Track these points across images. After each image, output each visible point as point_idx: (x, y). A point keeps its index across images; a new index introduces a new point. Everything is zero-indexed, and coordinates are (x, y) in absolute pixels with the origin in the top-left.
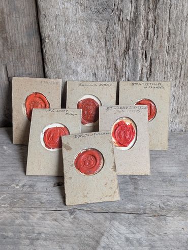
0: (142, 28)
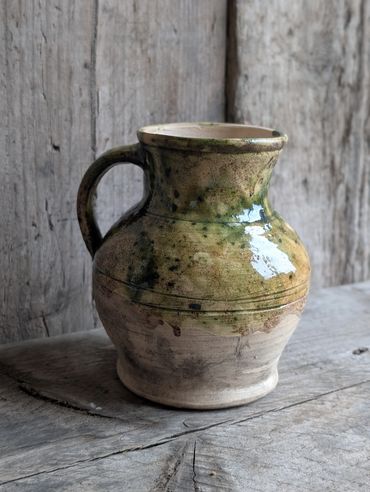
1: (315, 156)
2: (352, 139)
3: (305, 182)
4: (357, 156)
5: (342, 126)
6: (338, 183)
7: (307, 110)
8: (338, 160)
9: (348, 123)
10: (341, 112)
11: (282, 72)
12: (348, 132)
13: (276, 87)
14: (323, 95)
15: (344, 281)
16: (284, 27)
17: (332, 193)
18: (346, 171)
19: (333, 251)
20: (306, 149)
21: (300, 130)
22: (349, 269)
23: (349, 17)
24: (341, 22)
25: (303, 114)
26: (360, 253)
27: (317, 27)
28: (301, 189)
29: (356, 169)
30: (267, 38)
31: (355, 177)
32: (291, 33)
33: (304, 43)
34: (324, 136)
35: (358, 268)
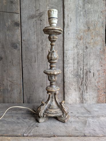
0: (84, 79)
1: (76, 86)
2: (82, 84)
3: (75, 90)
4: (83, 87)
5: (81, 83)
6: (80, 90)
7: (75, 81)
8: (80, 87)
9: (82, 82)
10: (80, 81)
11: (70, 76)
12: (82, 83)
13: (70, 78)
14: (77, 79)
15: (82, 103)
16: (71, 71)
17: (80, 91)
18: (82, 88)
19: (80, 99)
20: (75, 85)
21: (74, 83)
22: (83, 101)
23: (81, 69)
24: (80, 70)
25: (74, 81)
26: (85, 99)
27: (76, 71)
28: (74, 90)
29: (83, 88)
30: (68, 73)
31: (83, 89)
32: (72, 72)
33: (74, 73)
34: (78, 84)
35: (85, 101)
